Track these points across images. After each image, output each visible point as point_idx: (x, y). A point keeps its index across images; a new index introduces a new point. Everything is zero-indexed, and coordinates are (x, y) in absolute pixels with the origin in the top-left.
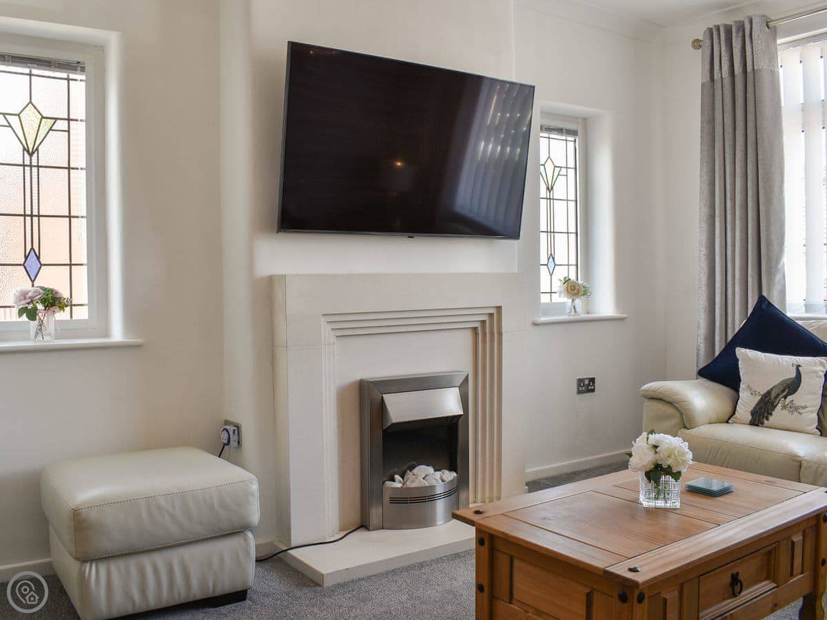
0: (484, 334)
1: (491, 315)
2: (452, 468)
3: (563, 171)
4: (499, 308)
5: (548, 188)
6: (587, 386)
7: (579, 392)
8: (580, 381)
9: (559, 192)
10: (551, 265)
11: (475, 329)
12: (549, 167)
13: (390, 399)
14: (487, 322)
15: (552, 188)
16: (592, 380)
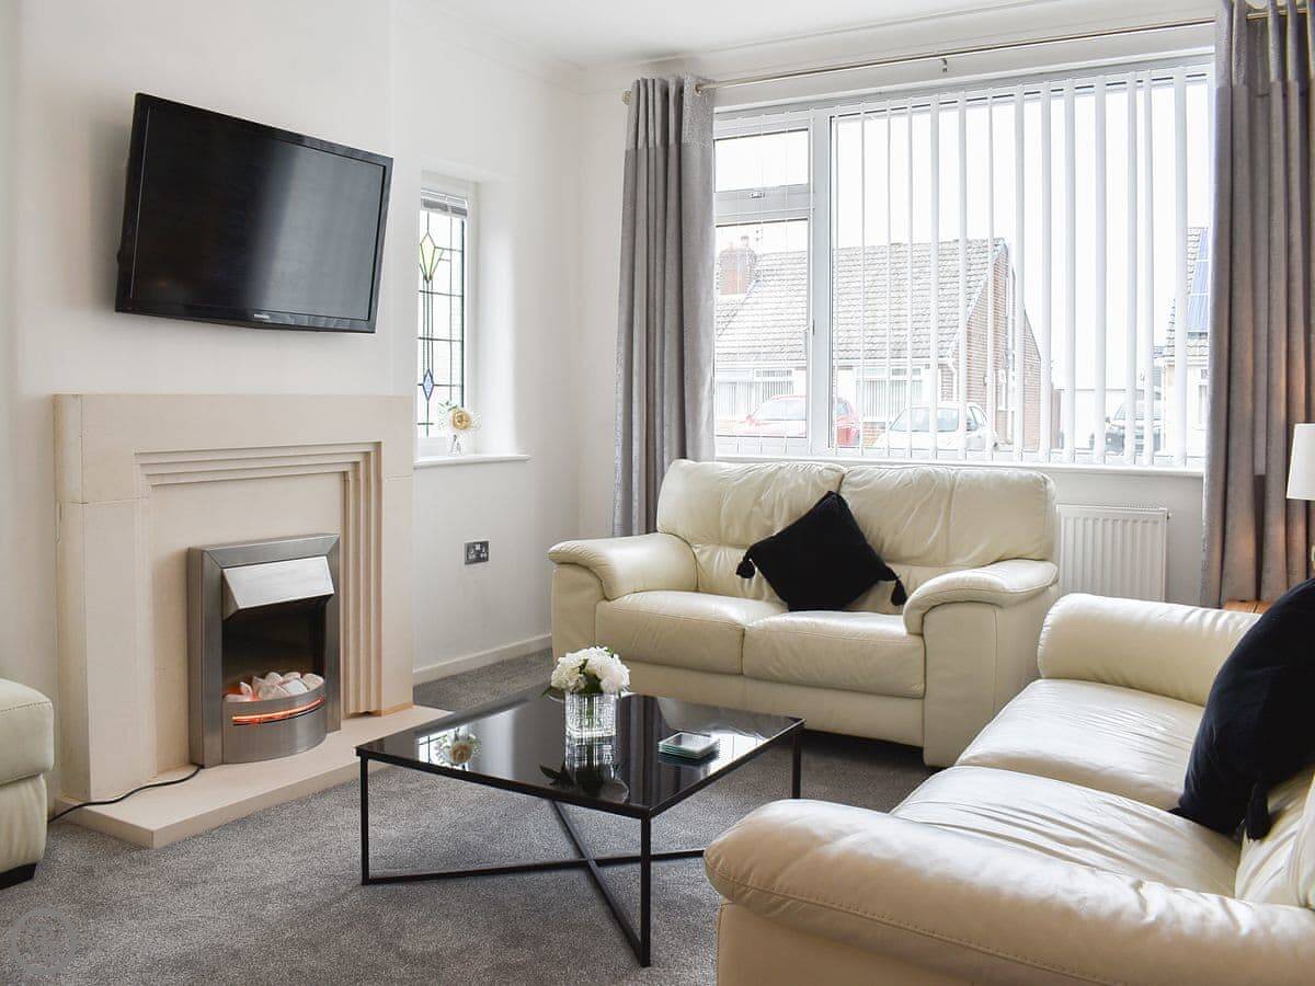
0: (357, 480)
1: (367, 454)
2: (319, 671)
3: (446, 255)
4: (378, 445)
5: (425, 277)
6: (478, 553)
7: (469, 562)
8: (470, 547)
9: (440, 283)
10: (428, 384)
11: (345, 474)
12: (428, 248)
13: (232, 575)
14: (361, 464)
15: (431, 277)
16: (485, 545)
